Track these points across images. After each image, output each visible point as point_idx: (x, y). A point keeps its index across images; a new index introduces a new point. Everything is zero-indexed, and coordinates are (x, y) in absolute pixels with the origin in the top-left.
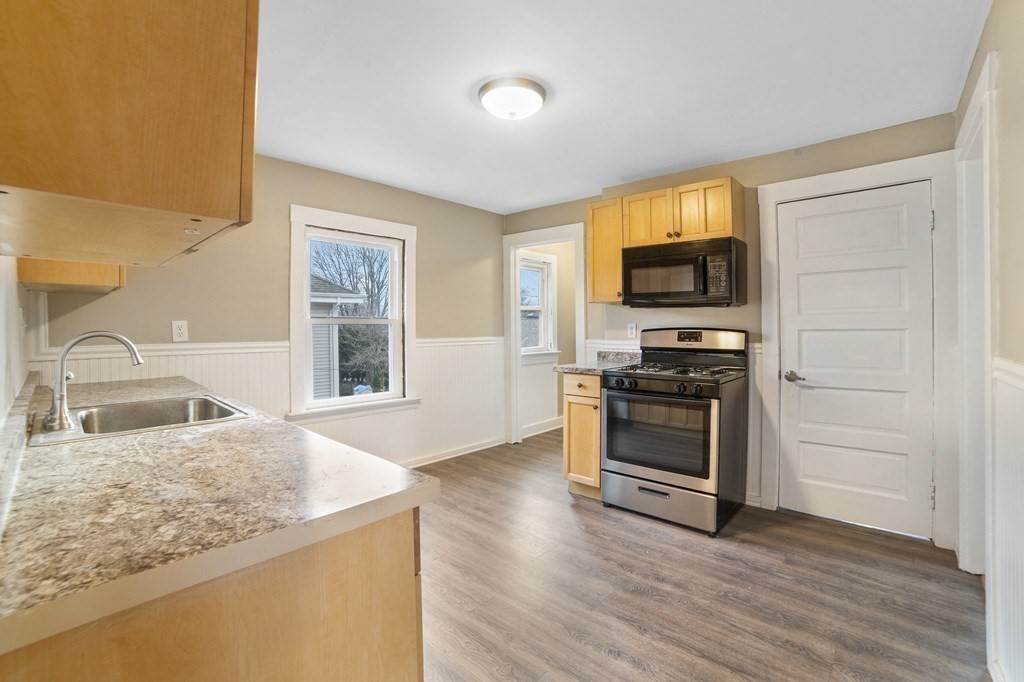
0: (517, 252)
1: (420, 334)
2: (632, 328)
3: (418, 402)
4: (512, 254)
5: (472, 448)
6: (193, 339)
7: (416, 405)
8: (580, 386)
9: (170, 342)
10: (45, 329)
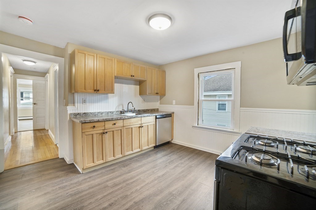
9: (172, 104)
10: (159, 102)
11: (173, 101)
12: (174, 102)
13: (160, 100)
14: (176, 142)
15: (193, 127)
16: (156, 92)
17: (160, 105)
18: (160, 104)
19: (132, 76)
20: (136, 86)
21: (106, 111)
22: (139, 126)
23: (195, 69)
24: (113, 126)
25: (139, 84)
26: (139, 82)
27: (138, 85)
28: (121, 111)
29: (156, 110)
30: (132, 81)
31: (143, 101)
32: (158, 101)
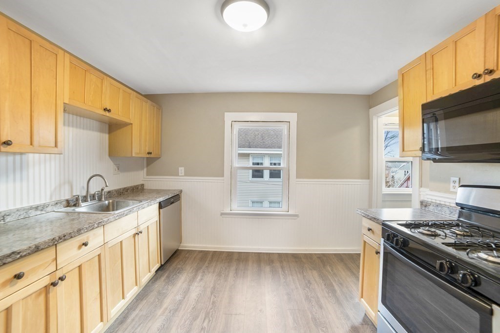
0: (380, 119)
1: (299, 176)
2: (454, 182)
3: (296, 216)
4: (375, 122)
5: (336, 250)
6: (185, 175)
7: (296, 217)
8: (369, 230)
9: (178, 175)
10: (145, 169)
11: (180, 168)
12: (182, 170)
13: (147, 166)
14: (189, 247)
15: (222, 214)
16: (147, 151)
17: (148, 177)
18: (147, 175)
19: (105, 110)
20: (102, 134)
21: (18, 206)
22: (134, 231)
23: (225, 113)
24: (81, 250)
25: (107, 131)
26: (107, 126)
27: (105, 133)
28: (68, 201)
29: (140, 188)
30: (94, 121)
31: (117, 169)
32: (143, 169)
